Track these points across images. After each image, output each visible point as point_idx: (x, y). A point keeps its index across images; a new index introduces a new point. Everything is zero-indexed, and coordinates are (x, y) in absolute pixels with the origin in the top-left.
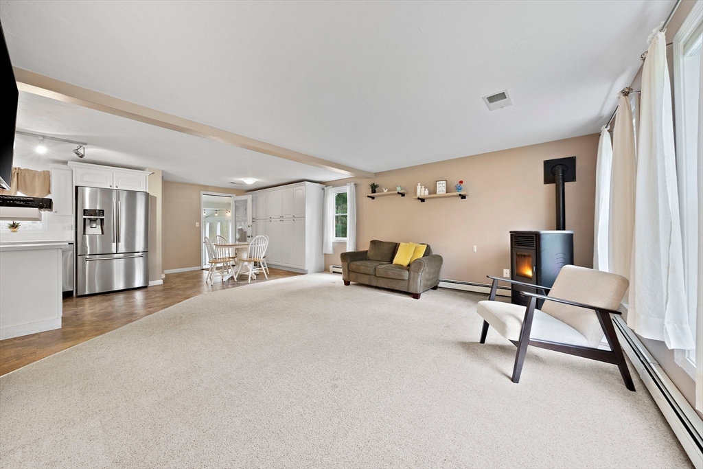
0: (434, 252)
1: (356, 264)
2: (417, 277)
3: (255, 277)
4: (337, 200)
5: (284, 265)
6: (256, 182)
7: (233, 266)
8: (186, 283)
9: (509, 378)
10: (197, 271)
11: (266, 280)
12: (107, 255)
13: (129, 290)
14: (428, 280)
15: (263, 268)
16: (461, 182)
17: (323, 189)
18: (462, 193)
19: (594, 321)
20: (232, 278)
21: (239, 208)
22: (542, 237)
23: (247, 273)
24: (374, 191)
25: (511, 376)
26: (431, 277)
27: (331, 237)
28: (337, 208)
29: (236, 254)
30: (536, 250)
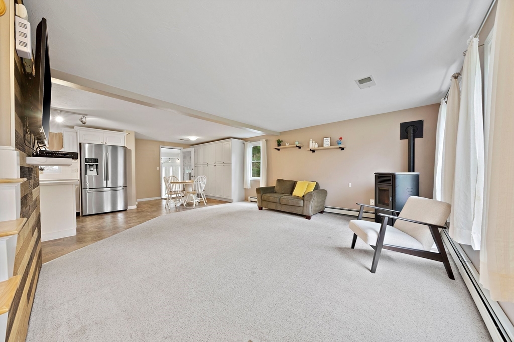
0: (322, 187)
1: (267, 196)
2: (309, 205)
3: (198, 204)
4: (253, 151)
5: (217, 196)
6: (198, 139)
7: (183, 197)
8: (152, 208)
9: (369, 270)
10: (158, 200)
11: (205, 206)
12: (99, 189)
13: (115, 212)
14: (316, 207)
15: (203, 198)
16: (341, 138)
17: (244, 144)
18: (341, 146)
19: (428, 233)
20: (182, 205)
21: (186, 156)
22: (397, 176)
23: (192, 202)
24: (279, 145)
25: (370, 269)
26: (319, 205)
27: (249, 176)
28: (253, 157)
29: (184, 189)
30: (392, 186)
